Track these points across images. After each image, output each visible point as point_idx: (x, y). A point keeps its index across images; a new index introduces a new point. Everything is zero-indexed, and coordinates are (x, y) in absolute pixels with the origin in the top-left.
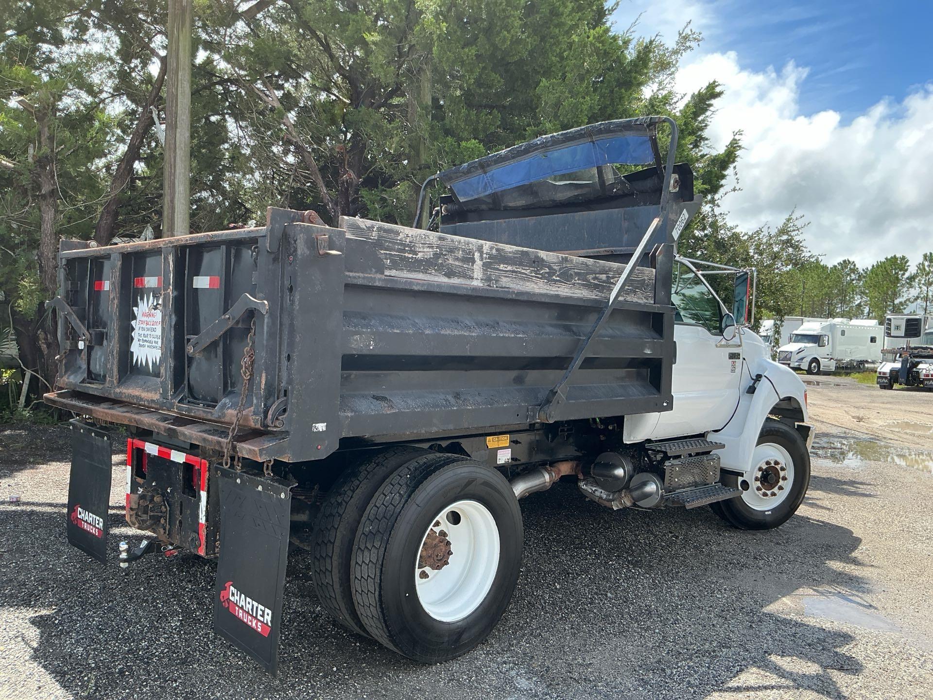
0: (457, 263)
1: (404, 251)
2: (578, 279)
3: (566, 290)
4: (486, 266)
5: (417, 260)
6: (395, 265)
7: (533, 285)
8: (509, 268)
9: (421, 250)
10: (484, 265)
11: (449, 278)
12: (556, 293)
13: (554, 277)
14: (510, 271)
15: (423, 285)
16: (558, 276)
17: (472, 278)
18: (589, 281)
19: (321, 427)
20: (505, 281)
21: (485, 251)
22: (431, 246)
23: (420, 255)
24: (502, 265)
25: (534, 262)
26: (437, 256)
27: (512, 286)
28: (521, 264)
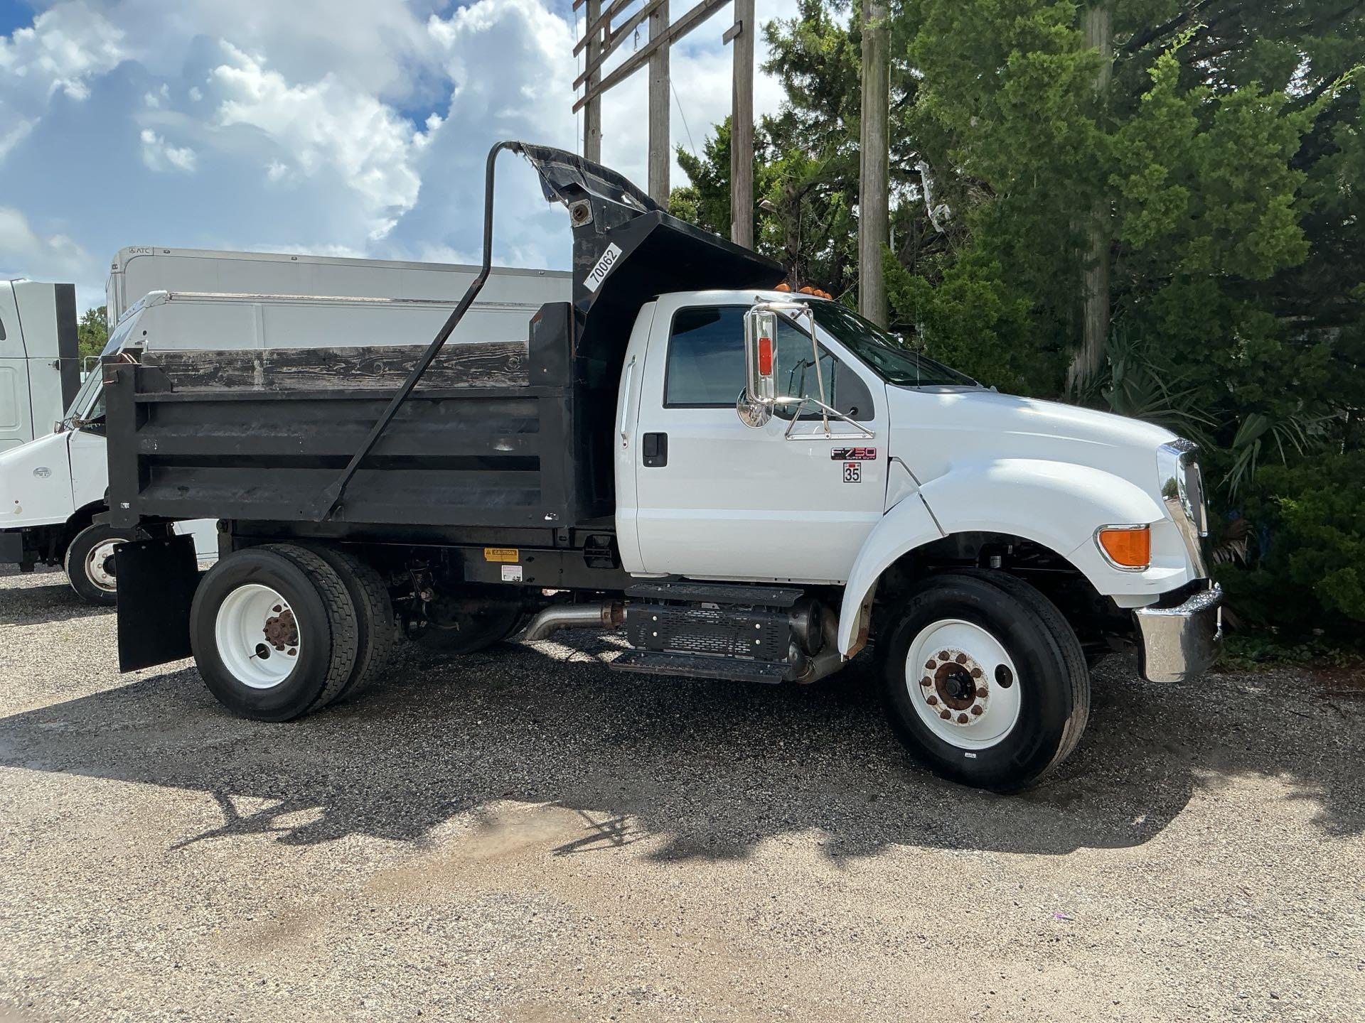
0: (237, 373)
1: (188, 370)
2: (389, 370)
3: (373, 383)
4: (267, 371)
5: (200, 376)
6: (181, 383)
7: (325, 383)
8: (294, 369)
9: (203, 367)
10: (265, 370)
11: (230, 387)
12: (358, 388)
13: (353, 372)
14: (295, 372)
15: (192, 396)
16: (358, 370)
17: (253, 385)
18: (407, 370)
19: (126, 505)
20: (288, 383)
21: (265, 358)
22: (211, 362)
23: (201, 371)
24: (285, 368)
25: (324, 359)
26: (217, 370)
27: (297, 386)
28: (308, 364)
